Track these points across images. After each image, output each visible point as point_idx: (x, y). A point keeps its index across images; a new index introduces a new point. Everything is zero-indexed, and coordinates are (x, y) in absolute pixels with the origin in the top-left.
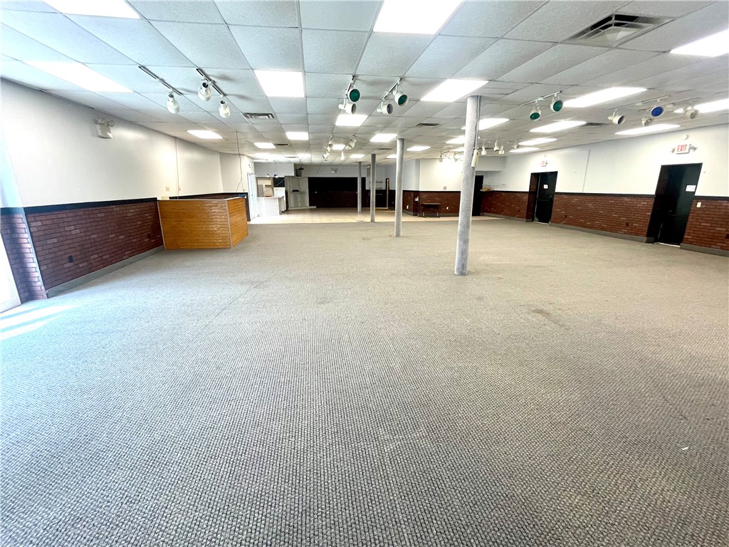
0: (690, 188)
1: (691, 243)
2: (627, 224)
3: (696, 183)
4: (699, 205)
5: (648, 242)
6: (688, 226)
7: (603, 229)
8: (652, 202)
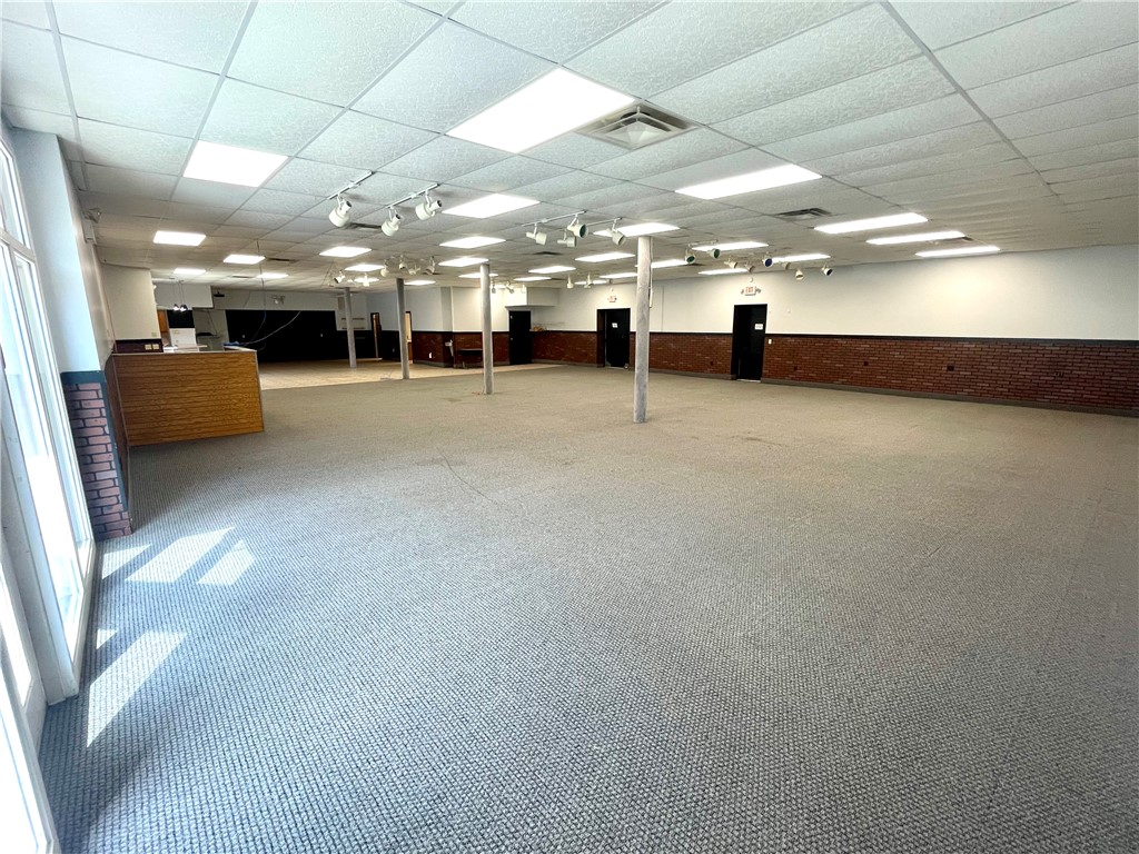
0: (759, 327)
1: (769, 377)
2: (712, 363)
3: (763, 321)
4: (770, 341)
5: (732, 379)
6: (764, 359)
7: (688, 369)
8: (731, 340)
